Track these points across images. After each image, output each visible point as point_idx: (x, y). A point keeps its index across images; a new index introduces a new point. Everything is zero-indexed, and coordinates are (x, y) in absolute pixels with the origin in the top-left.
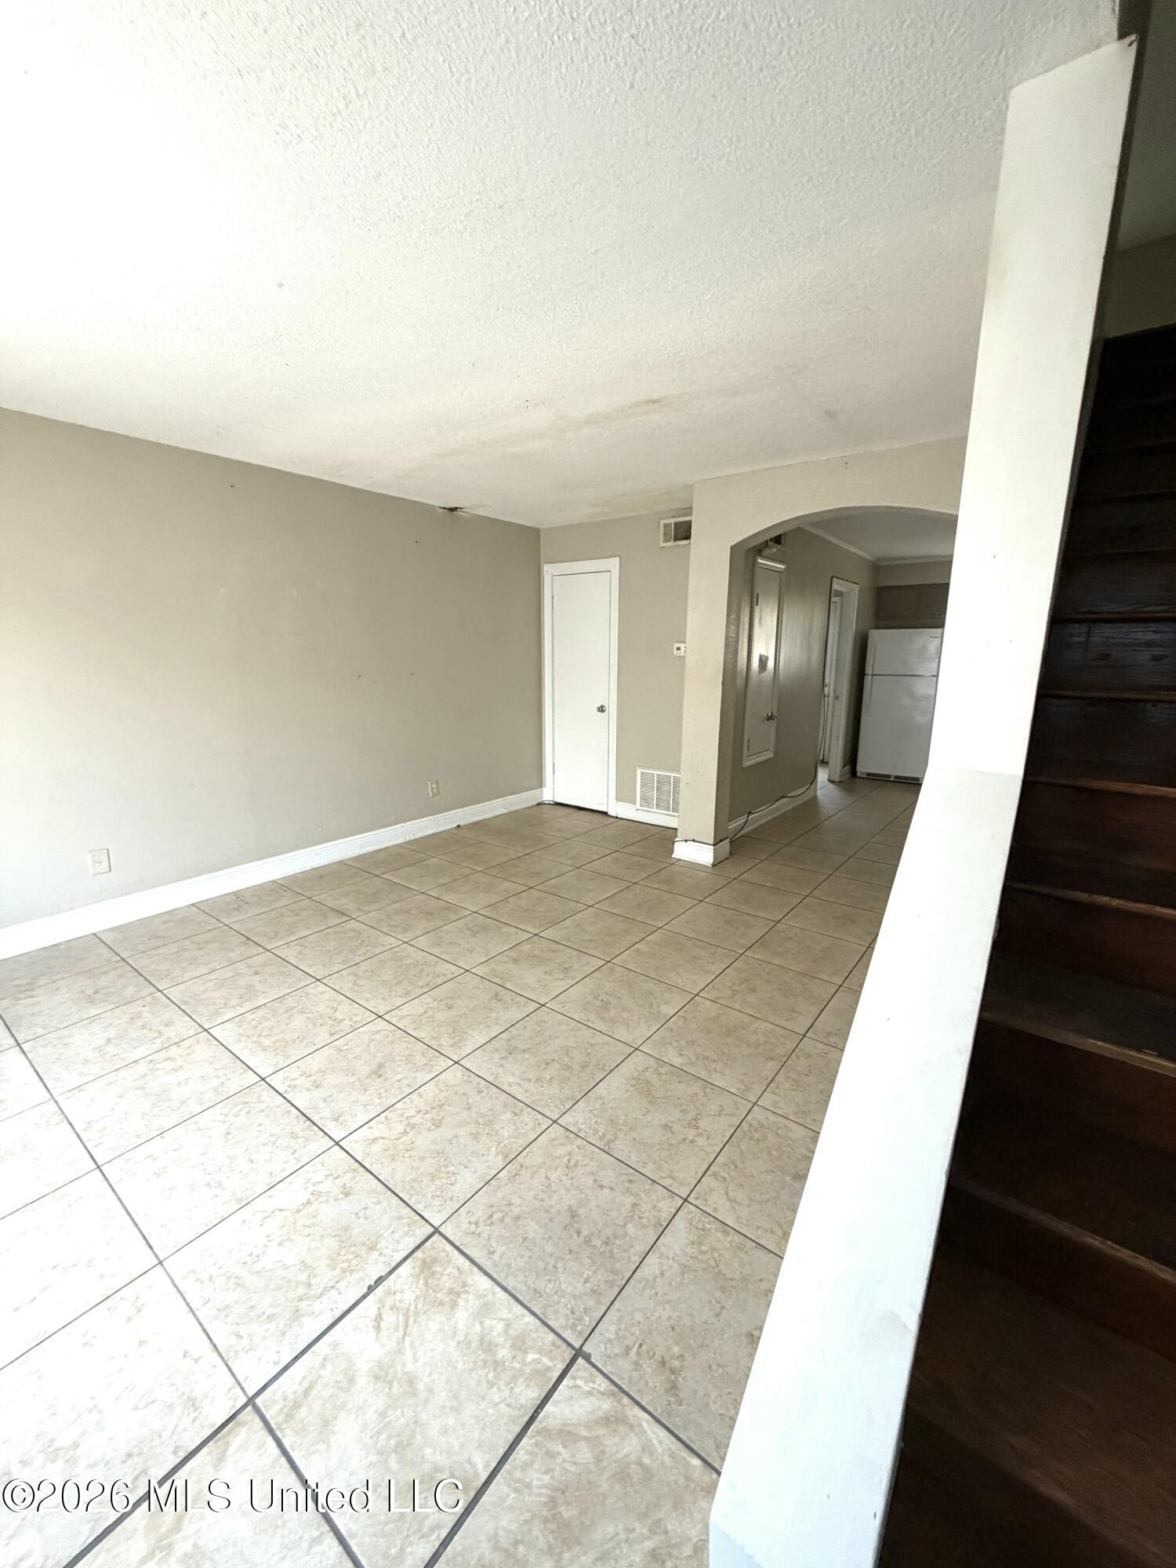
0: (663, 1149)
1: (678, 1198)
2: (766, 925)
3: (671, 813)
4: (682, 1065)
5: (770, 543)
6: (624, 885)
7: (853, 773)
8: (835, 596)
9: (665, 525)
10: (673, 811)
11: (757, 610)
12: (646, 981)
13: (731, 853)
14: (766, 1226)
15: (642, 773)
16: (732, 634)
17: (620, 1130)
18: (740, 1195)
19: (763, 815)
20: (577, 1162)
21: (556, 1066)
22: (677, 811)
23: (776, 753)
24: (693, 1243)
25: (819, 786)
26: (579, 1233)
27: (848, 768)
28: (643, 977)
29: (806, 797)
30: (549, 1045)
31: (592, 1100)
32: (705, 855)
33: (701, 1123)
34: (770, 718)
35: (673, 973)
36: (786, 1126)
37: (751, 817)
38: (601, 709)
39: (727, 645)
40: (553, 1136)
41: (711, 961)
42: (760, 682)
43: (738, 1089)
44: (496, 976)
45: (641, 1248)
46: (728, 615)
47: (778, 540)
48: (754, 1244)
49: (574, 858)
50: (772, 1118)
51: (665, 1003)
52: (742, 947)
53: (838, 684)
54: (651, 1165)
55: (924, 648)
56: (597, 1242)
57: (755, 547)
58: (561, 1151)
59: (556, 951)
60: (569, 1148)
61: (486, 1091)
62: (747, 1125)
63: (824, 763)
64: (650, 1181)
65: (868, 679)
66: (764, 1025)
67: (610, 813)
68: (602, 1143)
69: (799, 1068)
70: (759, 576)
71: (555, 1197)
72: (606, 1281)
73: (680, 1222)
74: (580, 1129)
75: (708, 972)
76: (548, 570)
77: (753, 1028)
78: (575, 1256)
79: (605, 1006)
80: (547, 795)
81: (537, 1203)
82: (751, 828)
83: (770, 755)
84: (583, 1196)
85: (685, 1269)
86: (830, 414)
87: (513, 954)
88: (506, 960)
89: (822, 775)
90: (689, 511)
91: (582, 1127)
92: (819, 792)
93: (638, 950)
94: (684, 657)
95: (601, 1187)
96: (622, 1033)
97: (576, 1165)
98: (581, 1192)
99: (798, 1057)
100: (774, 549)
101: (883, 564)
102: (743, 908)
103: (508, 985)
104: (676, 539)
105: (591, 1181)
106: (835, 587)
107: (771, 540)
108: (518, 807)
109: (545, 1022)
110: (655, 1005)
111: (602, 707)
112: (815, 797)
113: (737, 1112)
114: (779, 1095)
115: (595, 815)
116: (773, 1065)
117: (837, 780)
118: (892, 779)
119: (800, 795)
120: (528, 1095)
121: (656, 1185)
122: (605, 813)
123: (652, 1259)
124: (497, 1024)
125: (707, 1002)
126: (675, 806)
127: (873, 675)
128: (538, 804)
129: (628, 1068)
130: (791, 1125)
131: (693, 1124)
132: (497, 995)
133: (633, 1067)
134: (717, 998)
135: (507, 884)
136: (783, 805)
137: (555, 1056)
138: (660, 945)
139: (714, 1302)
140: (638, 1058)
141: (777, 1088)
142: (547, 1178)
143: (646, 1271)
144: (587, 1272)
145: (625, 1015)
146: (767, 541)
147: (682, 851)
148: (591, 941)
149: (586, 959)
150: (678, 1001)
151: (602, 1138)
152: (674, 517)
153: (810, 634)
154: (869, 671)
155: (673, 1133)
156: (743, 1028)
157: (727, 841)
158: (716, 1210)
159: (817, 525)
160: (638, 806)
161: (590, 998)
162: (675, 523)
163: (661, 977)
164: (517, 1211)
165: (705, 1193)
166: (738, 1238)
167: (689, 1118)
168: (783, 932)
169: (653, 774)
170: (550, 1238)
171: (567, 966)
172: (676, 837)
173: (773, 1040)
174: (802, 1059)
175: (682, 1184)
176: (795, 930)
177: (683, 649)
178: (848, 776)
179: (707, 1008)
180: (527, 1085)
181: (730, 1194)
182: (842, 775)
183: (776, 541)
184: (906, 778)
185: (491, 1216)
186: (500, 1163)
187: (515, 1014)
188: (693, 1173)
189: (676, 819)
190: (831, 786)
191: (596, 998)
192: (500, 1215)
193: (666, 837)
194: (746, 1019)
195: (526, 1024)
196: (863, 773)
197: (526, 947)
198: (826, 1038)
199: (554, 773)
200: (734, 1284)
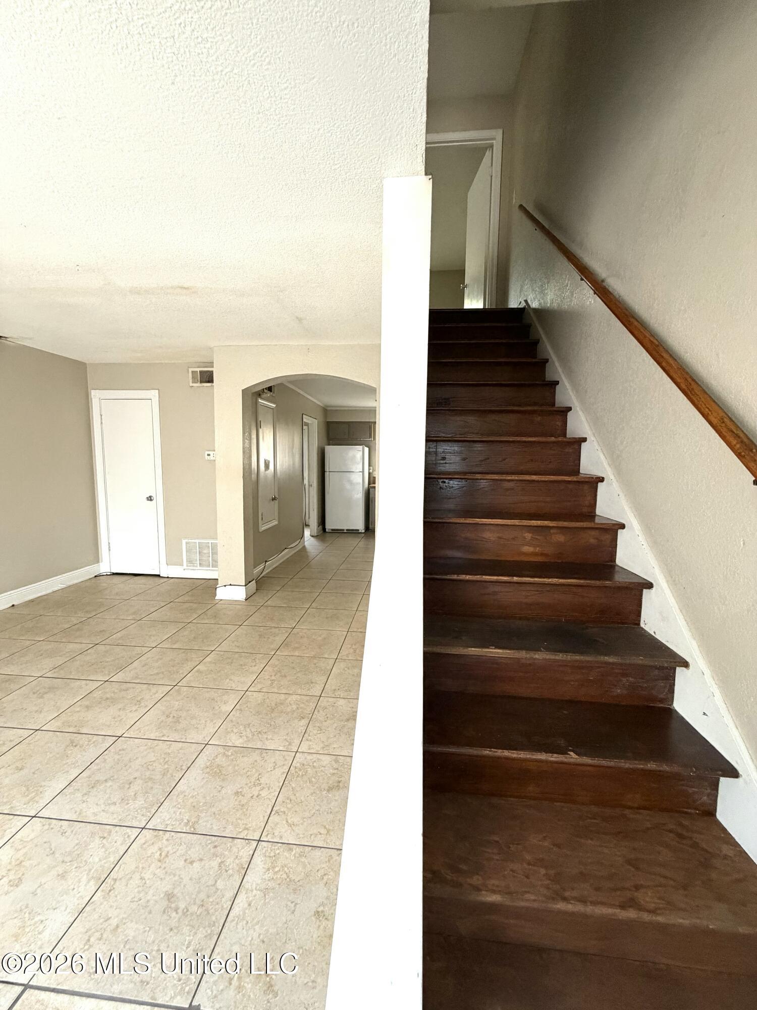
0: (237, 810)
1: (253, 842)
2: (286, 632)
3: (211, 568)
4: (243, 744)
5: (265, 391)
6: (181, 625)
7: (324, 529)
8: (305, 425)
9: (192, 372)
10: (212, 567)
11: (261, 431)
12: (208, 692)
13: (257, 590)
14: (315, 831)
15: (187, 543)
16: (247, 445)
17: (201, 811)
18: (296, 819)
19: (274, 562)
20: (168, 852)
21: (139, 782)
22: (216, 566)
23: (279, 522)
24: (268, 869)
25: (306, 539)
26: (176, 910)
27: (321, 527)
28: (206, 690)
29: (300, 547)
30: (130, 767)
31: (175, 797)
32: (240, 594)
33: (262, 781)
34: (274, 499)
35: (228, 680)
36: (318, 759)
37: (267, 563)
38: (150, 499)
39: (244, 452)
40: (143, 841)
41: (254, 664)
42: (266, 477)
43: (284, 746)
44: (69, 726)
45: (230, 894)
46: (244, 433)
47: (270, 389)
48: (310, 848)
49: (134, 613)
50: (309, 757)
51: (225, 703)
52: (273, 650)
53: (311, 478)
54: (230, 827)
55: (354, 457)
56: (194, 909)
57: (256, 392)
58: (154, 849)
59: (127, 690)
60: (159, 844)
61: (69, 831)
62: (293, 769)
63: (307, 526)
64: (230, 840)
65: (327, 474)
66: (294, 697)
67: (161, 575)
68: (188, 828)
69: (321, 719)
70: (261, 410)
71: (151, 892)
72: (206, 937)
73: (258, 859)
74: (167, 825)
75: (252, 673)
76: (95, 395)
77: (288, 701)
78: (175, 931)
79: (177, 720)
80: (104, 567)
81: (134, 905)
82: (267, 571)
83: (275, 523)
84: (177, 878)
85: (265, 891)
86: (300, 320)
87: (86, 702)
88: (78, 709)
89: (307, 533)
90: (211, 364)
91: (168, 822)
92: (306, 544)
93: (198, 671)
94: (215, 460)
95: (192, 863)
96: (193, 736)
97: (167, 856)
98: (175, 875)
99: (319, 711)
100: (269, 394)
101: (329, 409)
102: (269, 624)
103: (84, 731)
104: (201, 382)
105: (182, 862)
106: (305, 420)
107: (266, 389)
108: (76, 581)
109: (123, 750)
110: (217, 708)
111: (150, 497)
112: (304, 547)
113: (286, 762)
114: (311, 741)
115: (149, 578)
116: (304, 722)
117: (316, 535)
118: (345, 531)
119: (295, 547)
120: (115, 816)
121: (236, 841)
122: (159, 576)
123: (241, 897)
124: (75, 767)
125: (255, 694)
126: (214, 563)
127: (329, 472)
128: (96, 576)
129: (202, 761)
130: (321, 757)
131: (257, 783)
132: (72, 742)
133: (206, 759)
134: (261, 689)
135: (71, 646)
136: (286, 554)
137: (137, 775)
138: (215, 663)
139: (289, 903)
140: (209, 750)
141: (309, 736)
142: (142, 878)
143: (236, 910)
144: (187, 938)
145: (194, 722)
146: (263, 389)
147: (222, 594)
148: (158, 674)
149: (154, 689)
150: (232, 700)
151: (187, 824)
152: (198, 367)
153: (293, 447)
154: (327, 469)
155: (243, 796)
156: (281, 704)
157: (254, 581)
158: (281, 837)
159: (290, 382)
160: (185, 567)
161: (163, 718)
162: (201, 372)
163: (219, 686)
164: (114, 922)
165: (273, 829)
166: (298, 850)
167: (253, 780)
168: (298, 633)
169: (195, 543)
170: (150, 928)
171: (139, 698)
172: (218, 584)
173: (302, 705)
174: (321, 712)
175: (254, 831)
176: (304, 631)
177: (212, 455)
178: (322, 532)
179: (255, 697)
180: (112, 808)
181: (289, 821)
182: (317, 533)
183: (269, 389)
184: (353, 530)
185: (89, 940)
186: (93, 887)
187: (92, 753)
188: (262, 818)
189: (217, 572)
190: (312, 539)
191: (168, 716)
192: (98, 935)
193: (211, 585)
194: (283, 697)
195: (106, 757)
196: (329, 529)
197: (97, 694)
198: (333, 693)
199: (110, 550)
200: (301, 883)
